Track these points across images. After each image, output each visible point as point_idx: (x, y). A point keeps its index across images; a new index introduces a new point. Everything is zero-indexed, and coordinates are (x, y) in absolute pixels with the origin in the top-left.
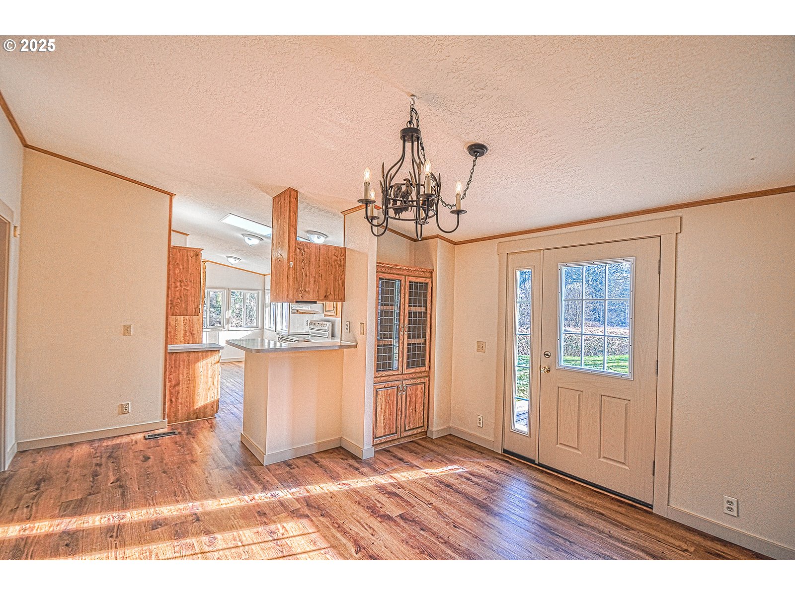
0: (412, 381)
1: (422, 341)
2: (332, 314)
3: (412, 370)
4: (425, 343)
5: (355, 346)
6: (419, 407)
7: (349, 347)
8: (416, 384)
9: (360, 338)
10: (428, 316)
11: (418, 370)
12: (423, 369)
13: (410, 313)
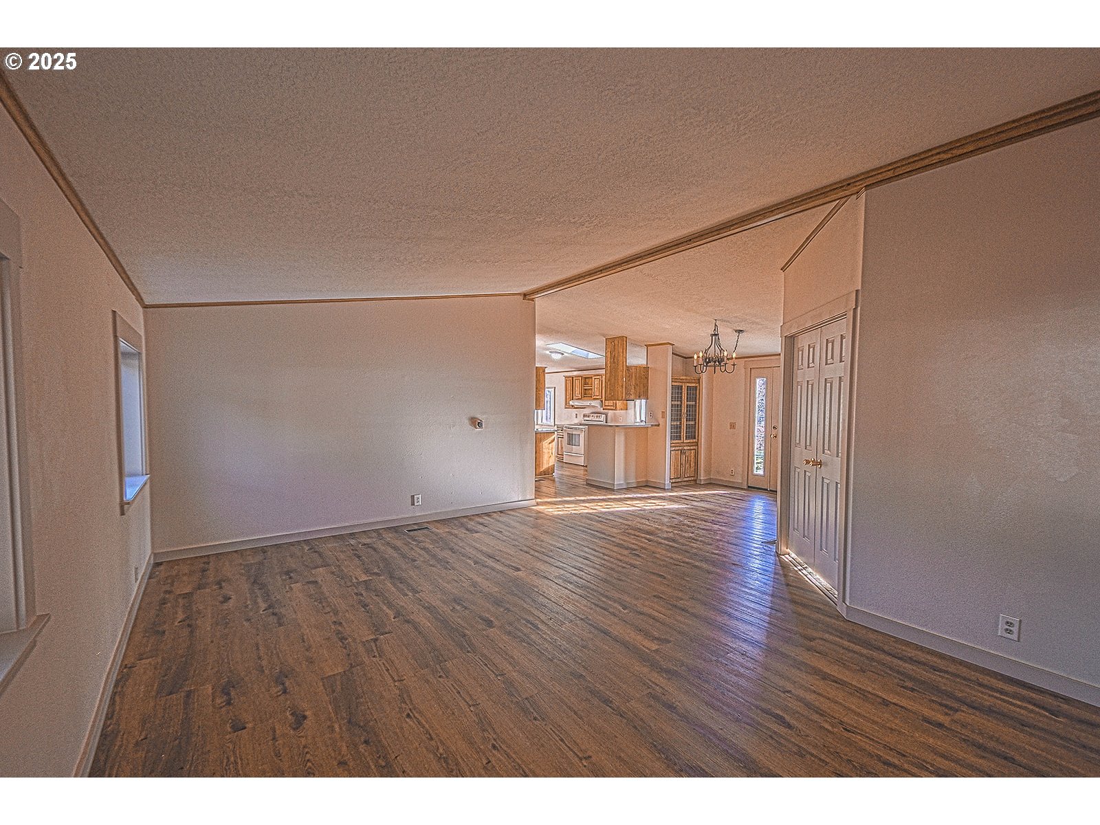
0: (689, 448)
1: (693, 423)
2: (612, 408)
3: (689, 441)
4: (695, 424)
5: (659, 425)
6: (693, 465)
7: (656, 425)
8: (691, 450)
9: (661, 421)
10: (697, 407)
11: (691, 441)
12: (694, 440)
13: (687, 405)
